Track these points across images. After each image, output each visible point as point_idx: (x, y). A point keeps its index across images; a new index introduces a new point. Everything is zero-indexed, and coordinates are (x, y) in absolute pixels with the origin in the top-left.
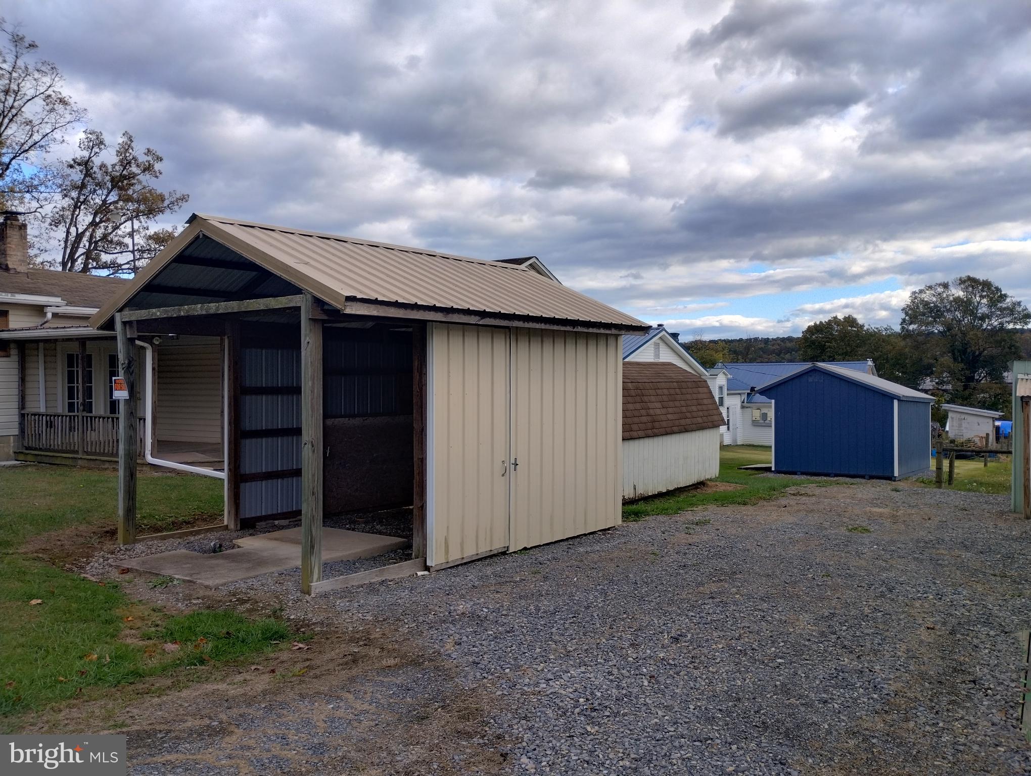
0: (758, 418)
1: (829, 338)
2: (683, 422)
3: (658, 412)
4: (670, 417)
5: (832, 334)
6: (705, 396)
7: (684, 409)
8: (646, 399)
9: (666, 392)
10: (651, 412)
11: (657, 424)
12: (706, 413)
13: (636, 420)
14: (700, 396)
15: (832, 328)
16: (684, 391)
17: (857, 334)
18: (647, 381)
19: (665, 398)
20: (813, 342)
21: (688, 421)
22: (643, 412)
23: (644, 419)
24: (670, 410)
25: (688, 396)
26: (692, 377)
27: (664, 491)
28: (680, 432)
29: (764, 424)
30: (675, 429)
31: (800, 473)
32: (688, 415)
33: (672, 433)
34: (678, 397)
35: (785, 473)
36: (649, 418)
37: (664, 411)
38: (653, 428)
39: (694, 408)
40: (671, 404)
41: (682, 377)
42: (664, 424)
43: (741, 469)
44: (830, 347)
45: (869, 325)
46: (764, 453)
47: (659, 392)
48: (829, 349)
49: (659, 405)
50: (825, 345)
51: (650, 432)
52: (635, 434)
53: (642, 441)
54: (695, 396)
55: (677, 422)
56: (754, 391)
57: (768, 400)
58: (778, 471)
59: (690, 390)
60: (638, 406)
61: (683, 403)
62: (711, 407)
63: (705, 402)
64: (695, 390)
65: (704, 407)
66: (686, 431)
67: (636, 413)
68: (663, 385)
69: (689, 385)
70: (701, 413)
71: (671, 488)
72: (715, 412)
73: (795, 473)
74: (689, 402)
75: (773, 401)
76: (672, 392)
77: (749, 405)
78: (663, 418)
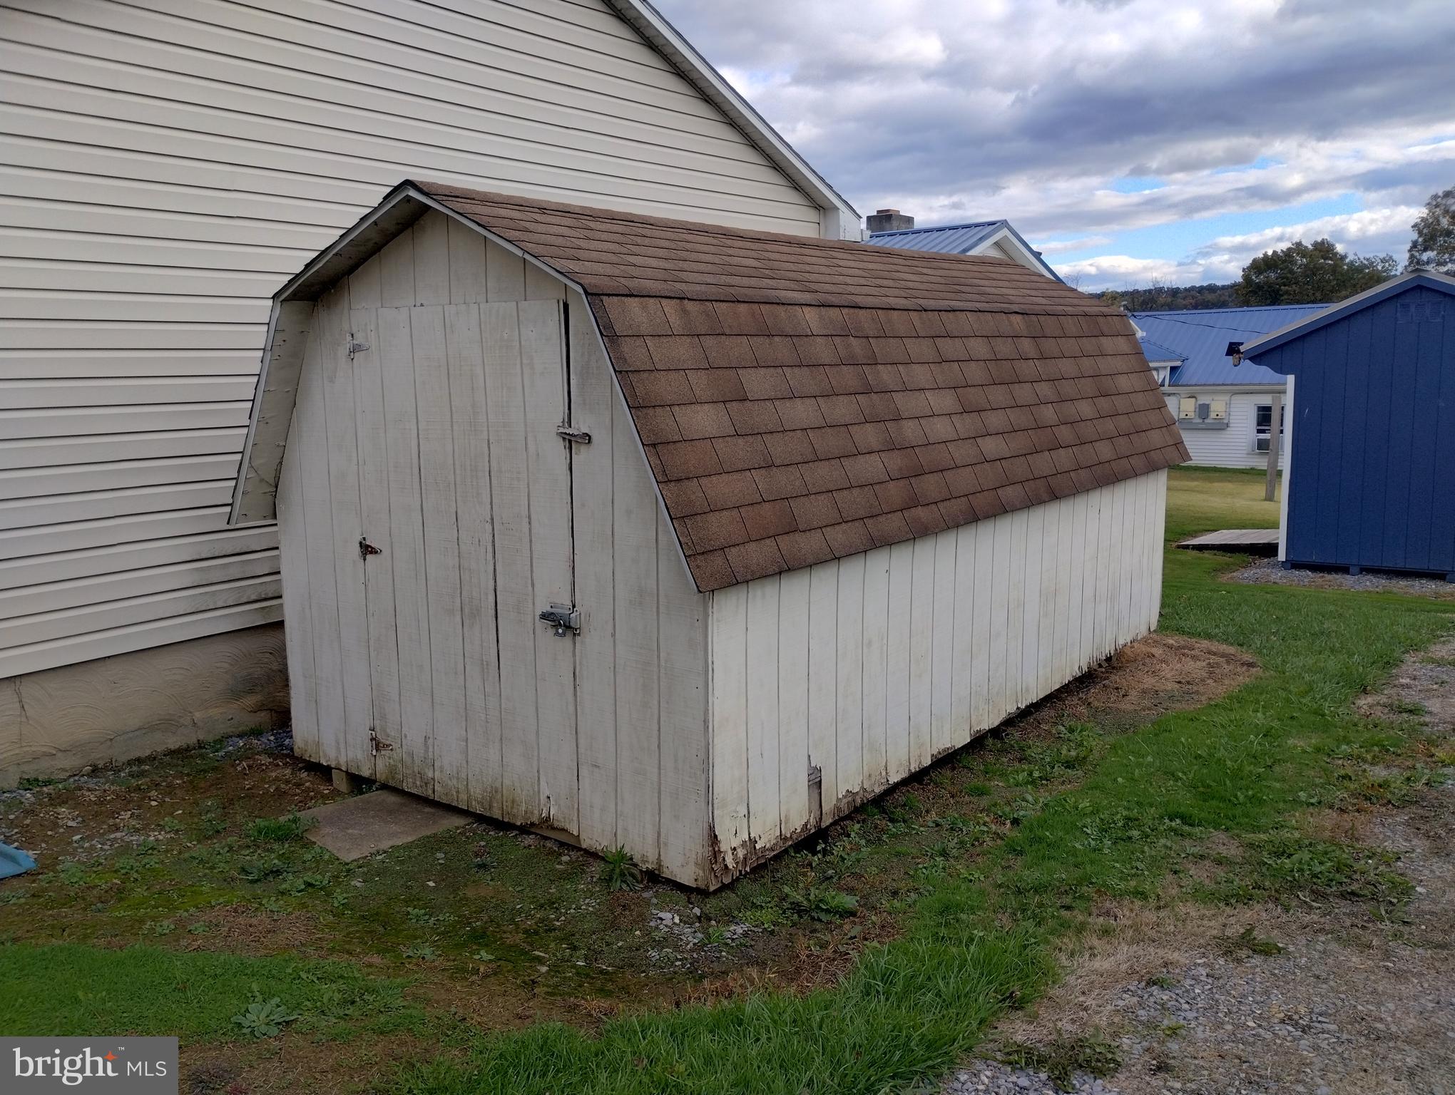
0: (1191, 415)
1: (1287, 278)
2: (1043, 463)
3: (941, 429)
4: (991, 446)
5: (1291, 272)
6: (1118, 364)
7: (1048, 414)
8: (886, 375)
9: (979, 348)
10: (910, 431)
11: (930, 485)
12: (1124, 423)
13: (823, 474)
14: (1105, 365)
15: (1293, 262)
16: (1049, 346)
17: (1335, 270)
18: (902, 303)
19: (975, 373)
20: (1259, 286)
21: (1063, 458)
22: (869, 436)
23: (871, 467)
24: (995, 420)
25: (1067, 366)
26: (1076, 301)
27: (963, 739)
28: (1031, 502)
29: (1204, 426)
30: (1009, 493)
31: (1356, 569)
32: (1065, 433)
33: (1000, 510)
34: (1027, 369)
35: (1315, 568)
36: (895, 462)
37: (966, 424)
38: (913, 502)
39: (1085, 409)
40: (998, 395)
41: (1044, 301)
42: (963, 480)
43: (1187, 547)
44: (1287, 292)
45: (1356, 254)
46: (1208, 485)
47: (950, 348)
48: (1286, 297)
49: (945, 401)
50: (1279, 290)
51: (894, 523)
52: (808, 543)
53: (851, 572)
54: (1086, 363)
55: (1019, 468)
56: (1238, 352)
57: (1278, 377)
58: (1292, 564)
59: (1070, 346)
60: (842, 409)
61: (1045, 390)
62: (1139, 400)
63: (1124, 383)
64: (1089, 345)
65: (1121, 403)
66: (1055, 496)
67: (830, 442)
68: (968, 322)
69: (1070, 325)
70: (1109, 426)
71: (989, 721)
72: (1154, 417)
73: (1344, 570)
74: (1068, 388)
75: (1291, 379)
76: (1004, 347)
77: (1172, 390)
78: (962, 453)
